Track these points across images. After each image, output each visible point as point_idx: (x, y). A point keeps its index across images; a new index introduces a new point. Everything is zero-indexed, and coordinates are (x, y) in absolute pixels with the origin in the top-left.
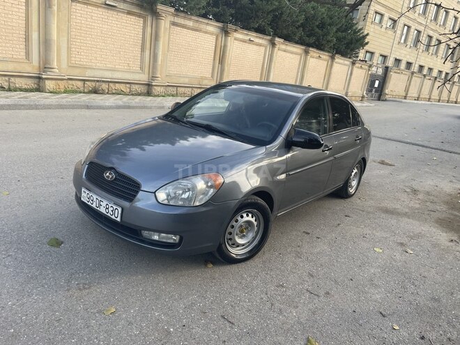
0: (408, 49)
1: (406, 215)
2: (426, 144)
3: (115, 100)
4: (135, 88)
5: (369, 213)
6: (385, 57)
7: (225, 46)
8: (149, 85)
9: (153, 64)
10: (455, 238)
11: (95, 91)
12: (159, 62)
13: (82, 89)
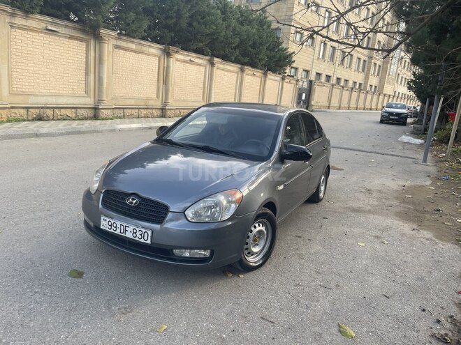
0: (326, 63)
1: (370, 211)
2: (361, 148)
3: (65, 126)
4: (81, 112)
5: (341, 213)
6: (307, 72)
7: (168, 67)
8: (96, 109)
9: (99, 88)
10: (415, 227)
11: (40, 118)
12: (105, 85)
13: (25, 117)
